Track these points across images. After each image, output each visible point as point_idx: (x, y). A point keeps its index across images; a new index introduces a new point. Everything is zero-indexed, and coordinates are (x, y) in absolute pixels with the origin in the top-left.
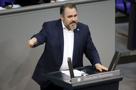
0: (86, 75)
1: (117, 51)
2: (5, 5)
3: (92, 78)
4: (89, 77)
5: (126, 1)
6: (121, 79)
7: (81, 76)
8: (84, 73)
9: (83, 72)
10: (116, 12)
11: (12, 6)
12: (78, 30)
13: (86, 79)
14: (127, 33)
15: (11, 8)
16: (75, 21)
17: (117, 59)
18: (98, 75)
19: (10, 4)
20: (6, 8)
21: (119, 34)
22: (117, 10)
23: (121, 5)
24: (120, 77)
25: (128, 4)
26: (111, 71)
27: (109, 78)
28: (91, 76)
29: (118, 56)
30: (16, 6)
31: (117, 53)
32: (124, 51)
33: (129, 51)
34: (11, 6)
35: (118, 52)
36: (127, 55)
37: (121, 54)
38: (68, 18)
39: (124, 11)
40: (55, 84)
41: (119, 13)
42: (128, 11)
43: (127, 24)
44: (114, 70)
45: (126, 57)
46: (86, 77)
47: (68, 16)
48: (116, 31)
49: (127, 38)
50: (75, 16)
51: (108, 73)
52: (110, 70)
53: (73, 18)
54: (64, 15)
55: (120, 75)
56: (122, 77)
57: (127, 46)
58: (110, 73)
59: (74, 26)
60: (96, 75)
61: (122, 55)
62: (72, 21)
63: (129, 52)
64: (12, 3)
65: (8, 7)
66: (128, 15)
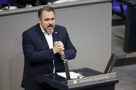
0: (82, 77)
1: (114, 53)
2: (2, 6)
3: (88, 80)
4: (85, 79)
5: (123, 4)
6: (117, 82)
7: (77, 78)
8: (81, 75)
9: (79, 74)
10: (113, 14)
11: (9, 8)
12: (56, 33)
13: (82, 81)
14: (123, 36)
15: (8, 9)
16: (52, 24)
17: (114, 62)
18: (94, 78)
19: (7, 5)
20: (3, 10)
21: (116, 36)
22: (114, 12)
23: (118, 8)
24: (116, 79)
25: (125, 7)
26: (108, 74)
27: (105, 80)
28: (87, 79)
29: (114, 59)
30: (12, 8)
31: (113, 55)
32: (121, 54)
33: (125, 53)
34: (7, 7)
35: (115, 55)
36: (123, 57)
37: (117, 56)
38: (45, 22)
39: (121, 14)
40: (51, 86)
41: (115, 15)
42: (125, 14)
43: (123, 27)
44: (110, 72)
45: (122, 59)
46: (83, 79)
47: (45, 19)
48: (112, 34)
49: (123, 41)
50: (53, 19)
51: (104, 76)
52: (106, 72)
53: (50, 22)
54: (41, 18)
55: (116, 78)
56: (118, 80)
57: (123, 48)
58: (106, 75)
59: (51, 30)
60: (92, 78)
61: (118, 58)
62: (49, 25)
63: (125, 55)
64: (9, 4)
65: (5, 8)
66: (124, 18)
